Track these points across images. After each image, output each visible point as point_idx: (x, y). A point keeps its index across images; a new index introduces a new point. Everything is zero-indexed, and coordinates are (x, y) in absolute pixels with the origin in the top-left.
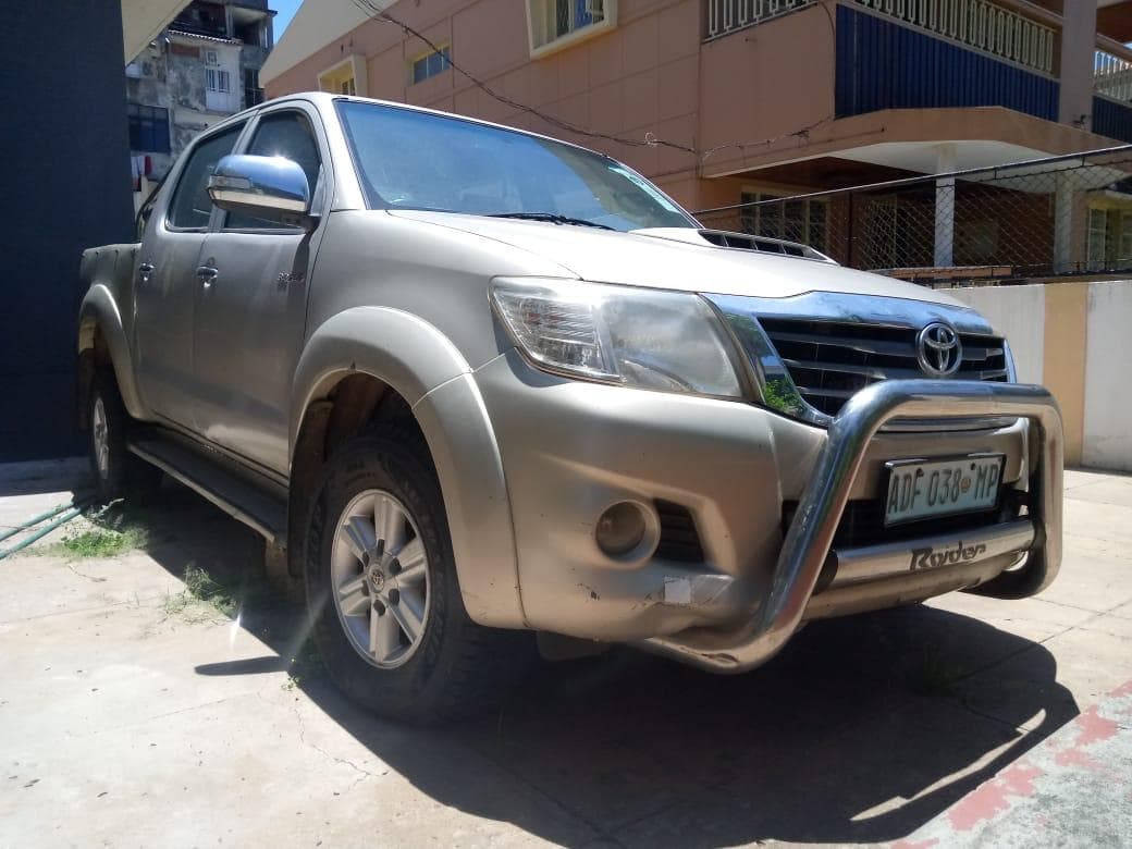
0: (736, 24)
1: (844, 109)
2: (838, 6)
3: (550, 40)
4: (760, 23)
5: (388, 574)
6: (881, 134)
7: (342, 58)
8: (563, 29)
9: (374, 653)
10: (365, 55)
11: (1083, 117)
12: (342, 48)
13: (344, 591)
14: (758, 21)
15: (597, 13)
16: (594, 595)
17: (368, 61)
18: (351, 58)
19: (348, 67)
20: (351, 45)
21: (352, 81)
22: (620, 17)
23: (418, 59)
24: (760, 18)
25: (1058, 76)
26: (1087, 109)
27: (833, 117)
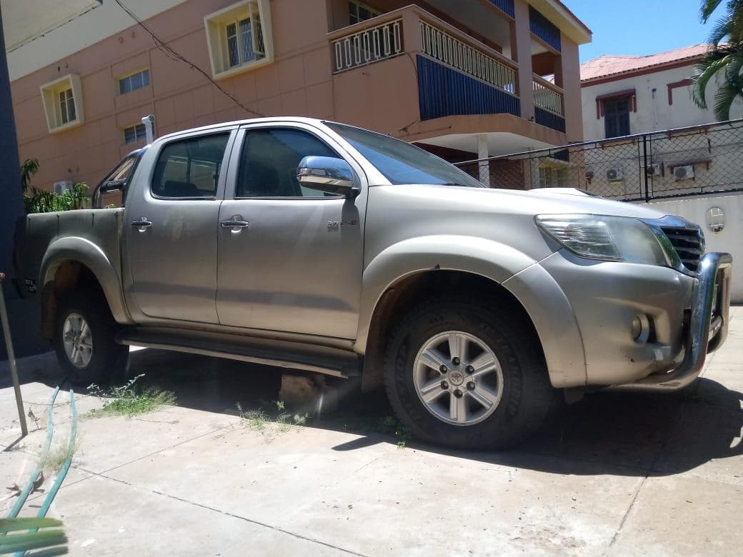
0: (354, 64)
1: (425, 116)
2: (417, 55)
3: (226, 69)
4: (369, 64)
5: (465, 374)
6: (449, 130)
7: (60, 76)
8: (234, 62)
9: (456, 419)
10: (78, 73)
11: (532, 118)
12: (59, 69)
13: (425, 390)
14: (368, 63)
15: (259, 53)
16: (632, 360)
17: (81, 78)
18: (69, 76)
19: (67, 82)
20: (67, 67)
21: (70, 92)
22: (275, 57)
23: (123, 77)
24: (369, 61)
25: (519, 95)
26: (533, 114)
27: (419, 119)
